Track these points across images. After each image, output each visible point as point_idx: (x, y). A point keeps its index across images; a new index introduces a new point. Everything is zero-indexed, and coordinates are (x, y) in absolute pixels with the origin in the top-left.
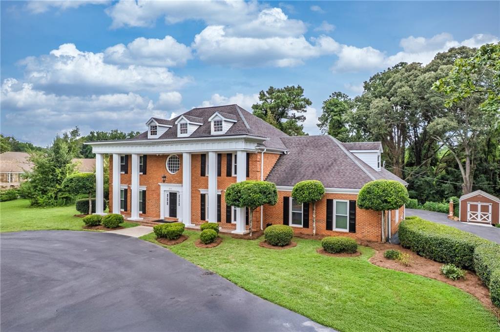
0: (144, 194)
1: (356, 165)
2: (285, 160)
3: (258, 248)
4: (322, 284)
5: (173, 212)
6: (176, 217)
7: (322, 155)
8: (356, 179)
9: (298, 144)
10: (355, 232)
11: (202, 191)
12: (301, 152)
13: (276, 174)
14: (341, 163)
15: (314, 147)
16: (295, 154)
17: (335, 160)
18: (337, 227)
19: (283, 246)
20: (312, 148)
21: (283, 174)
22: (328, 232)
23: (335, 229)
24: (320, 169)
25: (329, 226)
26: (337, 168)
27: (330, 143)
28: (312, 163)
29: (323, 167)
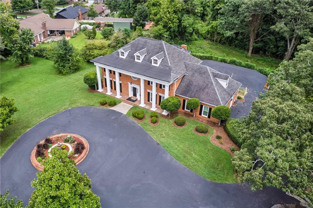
0: (121, 84)
1: (215, 91)
2: (185, 79)
3: (173, 126)
4: (193, 153)
5: (135, 95)
6: (136, 97)
7: (202, 80)
8: (214, 99)
9: (192, 69)
10: (210, 118)
11: (149, 91)
12: (193, 75)
13: (181, 87)
14: (209, 88)
15: (199, 73)
16: (190, 76)
17: (207, 85)
18: (203, 114)
19: (182, 126)
20: (198, 74)
21: (184, 88)
22: (200, 116)
23: (202, 115)
24: (200, 89)
25: (200, 114)
26: (207, 90)
27: (207, 72)
28: (197, 85)
29: (201, 88)
